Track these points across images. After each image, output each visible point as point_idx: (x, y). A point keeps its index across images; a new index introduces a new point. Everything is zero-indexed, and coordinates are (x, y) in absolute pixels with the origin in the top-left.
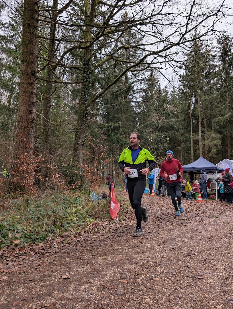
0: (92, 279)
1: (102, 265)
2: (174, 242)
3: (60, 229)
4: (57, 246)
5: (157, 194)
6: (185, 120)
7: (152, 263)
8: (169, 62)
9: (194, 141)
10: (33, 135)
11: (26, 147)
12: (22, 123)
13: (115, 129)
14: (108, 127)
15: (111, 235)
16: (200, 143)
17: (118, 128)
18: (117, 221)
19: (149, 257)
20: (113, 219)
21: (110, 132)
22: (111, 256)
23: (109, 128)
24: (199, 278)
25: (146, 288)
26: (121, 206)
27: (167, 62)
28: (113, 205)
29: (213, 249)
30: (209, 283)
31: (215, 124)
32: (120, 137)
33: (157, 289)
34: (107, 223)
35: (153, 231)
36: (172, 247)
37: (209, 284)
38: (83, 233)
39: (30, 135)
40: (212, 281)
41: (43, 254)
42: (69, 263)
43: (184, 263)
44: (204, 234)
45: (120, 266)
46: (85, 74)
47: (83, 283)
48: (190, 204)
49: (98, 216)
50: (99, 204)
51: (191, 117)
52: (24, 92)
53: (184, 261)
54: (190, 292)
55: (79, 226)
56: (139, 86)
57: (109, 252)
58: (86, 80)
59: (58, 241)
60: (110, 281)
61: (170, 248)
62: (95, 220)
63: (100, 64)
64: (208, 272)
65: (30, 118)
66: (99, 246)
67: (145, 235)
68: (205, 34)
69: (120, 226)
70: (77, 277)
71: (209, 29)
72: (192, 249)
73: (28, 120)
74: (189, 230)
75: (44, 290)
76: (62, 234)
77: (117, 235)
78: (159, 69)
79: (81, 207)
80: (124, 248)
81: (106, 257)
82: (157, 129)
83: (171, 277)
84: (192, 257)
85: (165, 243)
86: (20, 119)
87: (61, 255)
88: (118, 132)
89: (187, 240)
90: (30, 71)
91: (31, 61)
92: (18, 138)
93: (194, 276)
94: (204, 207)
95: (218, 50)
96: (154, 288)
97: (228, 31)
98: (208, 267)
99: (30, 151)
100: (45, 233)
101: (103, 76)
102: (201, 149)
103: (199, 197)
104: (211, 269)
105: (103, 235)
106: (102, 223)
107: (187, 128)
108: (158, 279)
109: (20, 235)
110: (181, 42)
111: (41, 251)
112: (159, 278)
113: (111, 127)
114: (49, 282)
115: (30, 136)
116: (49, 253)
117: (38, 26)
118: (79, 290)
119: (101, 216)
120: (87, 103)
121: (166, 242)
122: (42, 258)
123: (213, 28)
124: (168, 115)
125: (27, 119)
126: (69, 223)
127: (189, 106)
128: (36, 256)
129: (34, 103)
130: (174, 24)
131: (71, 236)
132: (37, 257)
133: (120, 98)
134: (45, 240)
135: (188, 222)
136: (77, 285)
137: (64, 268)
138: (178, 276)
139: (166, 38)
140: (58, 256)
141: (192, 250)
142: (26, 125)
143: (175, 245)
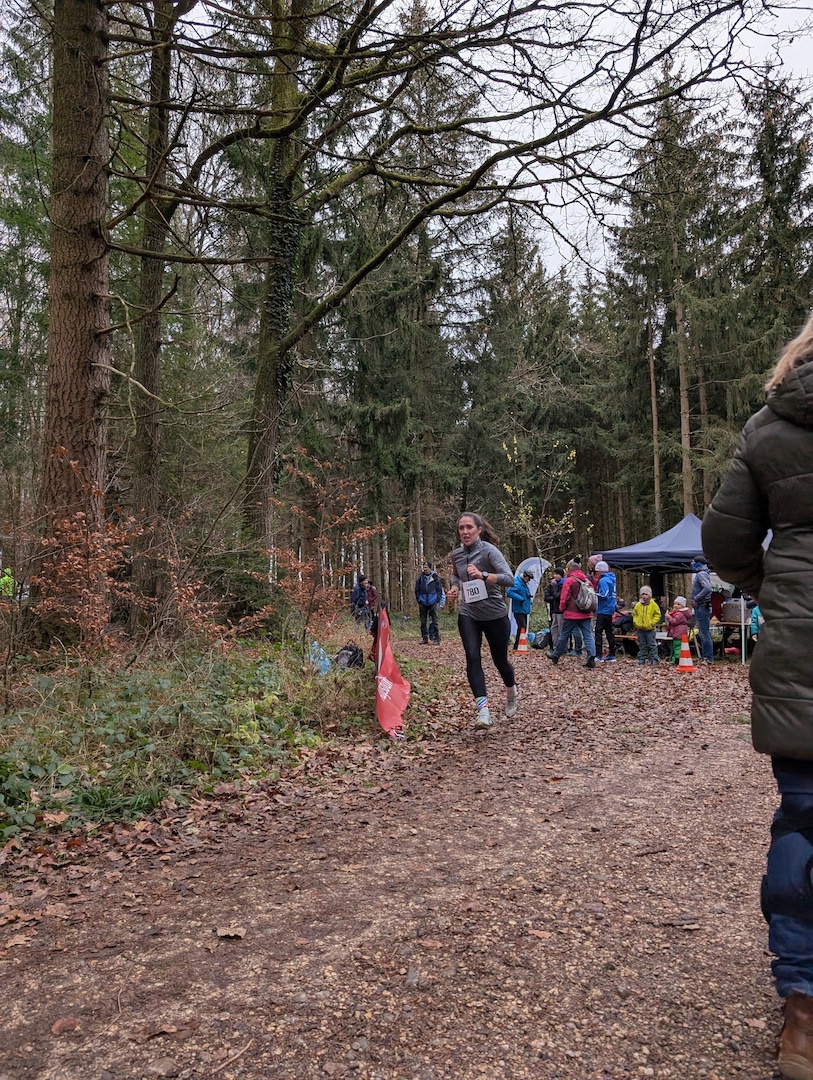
0: (321, 937)
1: (353, 890)
2: (598, 810)
3: (206, 772)
4: (196, 831)
5: (536, 646)
6: (630, 387)
7: (524, 882)
8: (574, 182)
9: (662, 459)
10: (102, 448)
11: (79, 490)
12: (61, 408)
13: (388, 424)
14: (363, 416)
15: (382, 790)
16: (686, 466)
17: (399, 417)
18: (399, 740)
19: (514, 860)
20: (386, 736)
21: (370, 435)
22: (384, 858)
23: (368, 419)
24: (686, 927)
25: (505, 963)
26: (413, 689)
27: (566, 180)
28: (385, 686)
29: (733, 830)
30: (722, 945)
31: (738, 399)
32: (406, 449)
33: (544, 966)
34: (366, 748)
35: (527, 774)
36: (593, 825)
37: (720, 949)
38: (283, 785)
39: (91, 450)
40: (730, 938)
41: (148, 856)
42: (241, 886)
43: (636, 878)
44: (700, 777)
45: (415, 892)
46: (278, 228)
47: (291, 952)
48: (653, 679)
49: (333, 725)
50: (339, 685)
51: (652, 375)
52: (67, 296)
53: (634, 872)
54: (656, 976)
55: (271, 761)
56: (469, 270)
57: (376, 847)
58: (283, 252)
59: (198, 813)
60: (383, 942)
61: (586, 828)
62: (326, 739)
63: (329, 191)
64: (716, 906)
65: (91, 388)
66: (340, 828)
67: (500, 786)
68: (699, 75)
69: (412, 758)
70: (270, 931)
71: (714, 57)
72: (662, 830)
73: (82, 395)
74: (650, 767)
75: (157, 978)
76: (211, 789)
77: (401, 788)
78: (539, 206)
79: (275, 697)
80: (429, 831)
81: (368, 863)
82: (534, 420)
83: (591, 925)
84: (662, 856)
85: (567, 811)
86: (53, 394)
87: (212, 859)
88: (398, 434)
89: (644, 801)
90: (84, 222)
91: (85, 184)
92: (49, 461)
93: (668, 922)
94: (700, 687)
95: (747, 133)
96: (535, 965)
97: (782, 64)
98: (718, 889)
99: (93, 505)
100: (154, 787)
101: (341, 236)
102: (688, 488)
103: (684, 654)
104: (728, 898)
105: (353, 788)
106: (350, 748)
107: (638, 415)
108: (547, 935)
109: (68, 793)
110: (615, 107)
111: (144, 846)
112: (550, 931)
113: (373, 416)
114: (172, 953)
115: (92, 453)
116: (171, 852)
117: (106, 60)
118: (276, 976)
119: (345, 725)
120: (289, 332)
121: (572, 809)
122: (146, 872)
123: (730, 55)
124: (573, 369)
125: (77, 394)
126: (235, 752)
127: (647, 336)
128: (127, 865)
129: (102, 337)
130: (590, 43)
131: (242, 796)
132: (129, 868)
133: (402, 314)
134: (156, 810)
135: (646, 742)
136: (271, 958)
137: (223, 903)
138: (615, 921)
139: (564, 95)
140: (201, 864)
141: (660, 833)
142: (76, 415)
143: (604, 818)
